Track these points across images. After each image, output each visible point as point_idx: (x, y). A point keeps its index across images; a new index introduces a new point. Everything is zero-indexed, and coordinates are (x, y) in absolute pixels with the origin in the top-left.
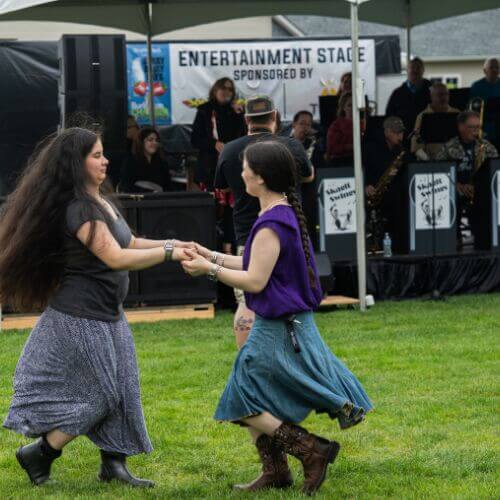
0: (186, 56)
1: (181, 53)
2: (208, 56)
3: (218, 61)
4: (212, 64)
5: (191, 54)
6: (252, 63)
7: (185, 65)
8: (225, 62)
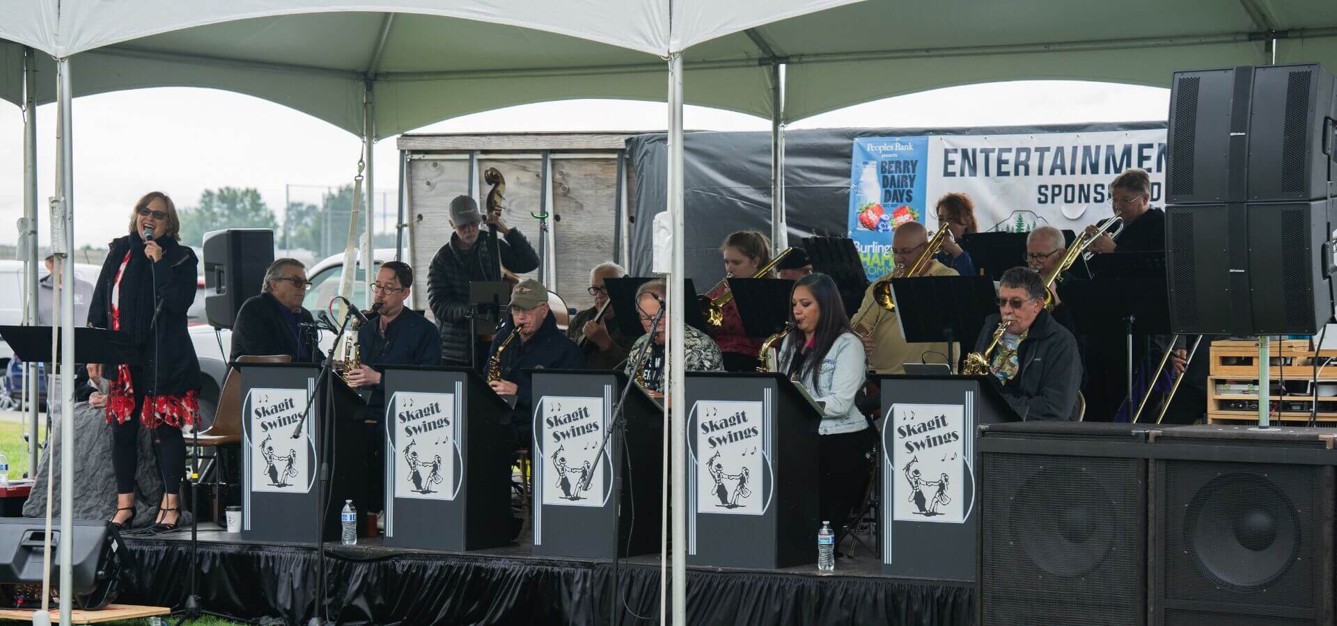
0: (957, 157)
1: (947, 152)
2: (993, 157)
3: (1009, 168)
4: (1000, 173)
5: (965, 152)
6: (1073, 172)
7: (953, 174)
8: (1022, 168)
